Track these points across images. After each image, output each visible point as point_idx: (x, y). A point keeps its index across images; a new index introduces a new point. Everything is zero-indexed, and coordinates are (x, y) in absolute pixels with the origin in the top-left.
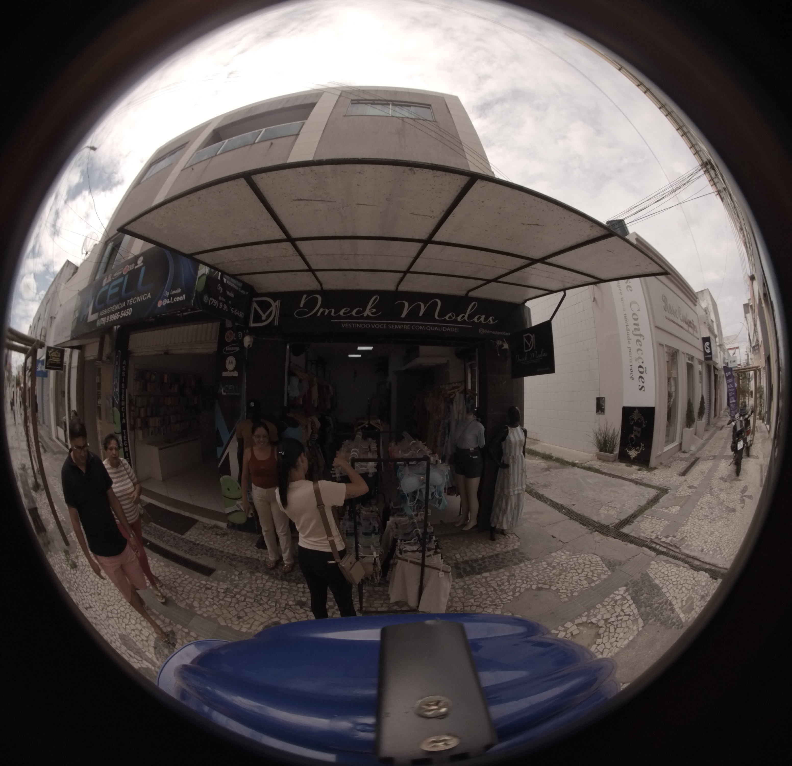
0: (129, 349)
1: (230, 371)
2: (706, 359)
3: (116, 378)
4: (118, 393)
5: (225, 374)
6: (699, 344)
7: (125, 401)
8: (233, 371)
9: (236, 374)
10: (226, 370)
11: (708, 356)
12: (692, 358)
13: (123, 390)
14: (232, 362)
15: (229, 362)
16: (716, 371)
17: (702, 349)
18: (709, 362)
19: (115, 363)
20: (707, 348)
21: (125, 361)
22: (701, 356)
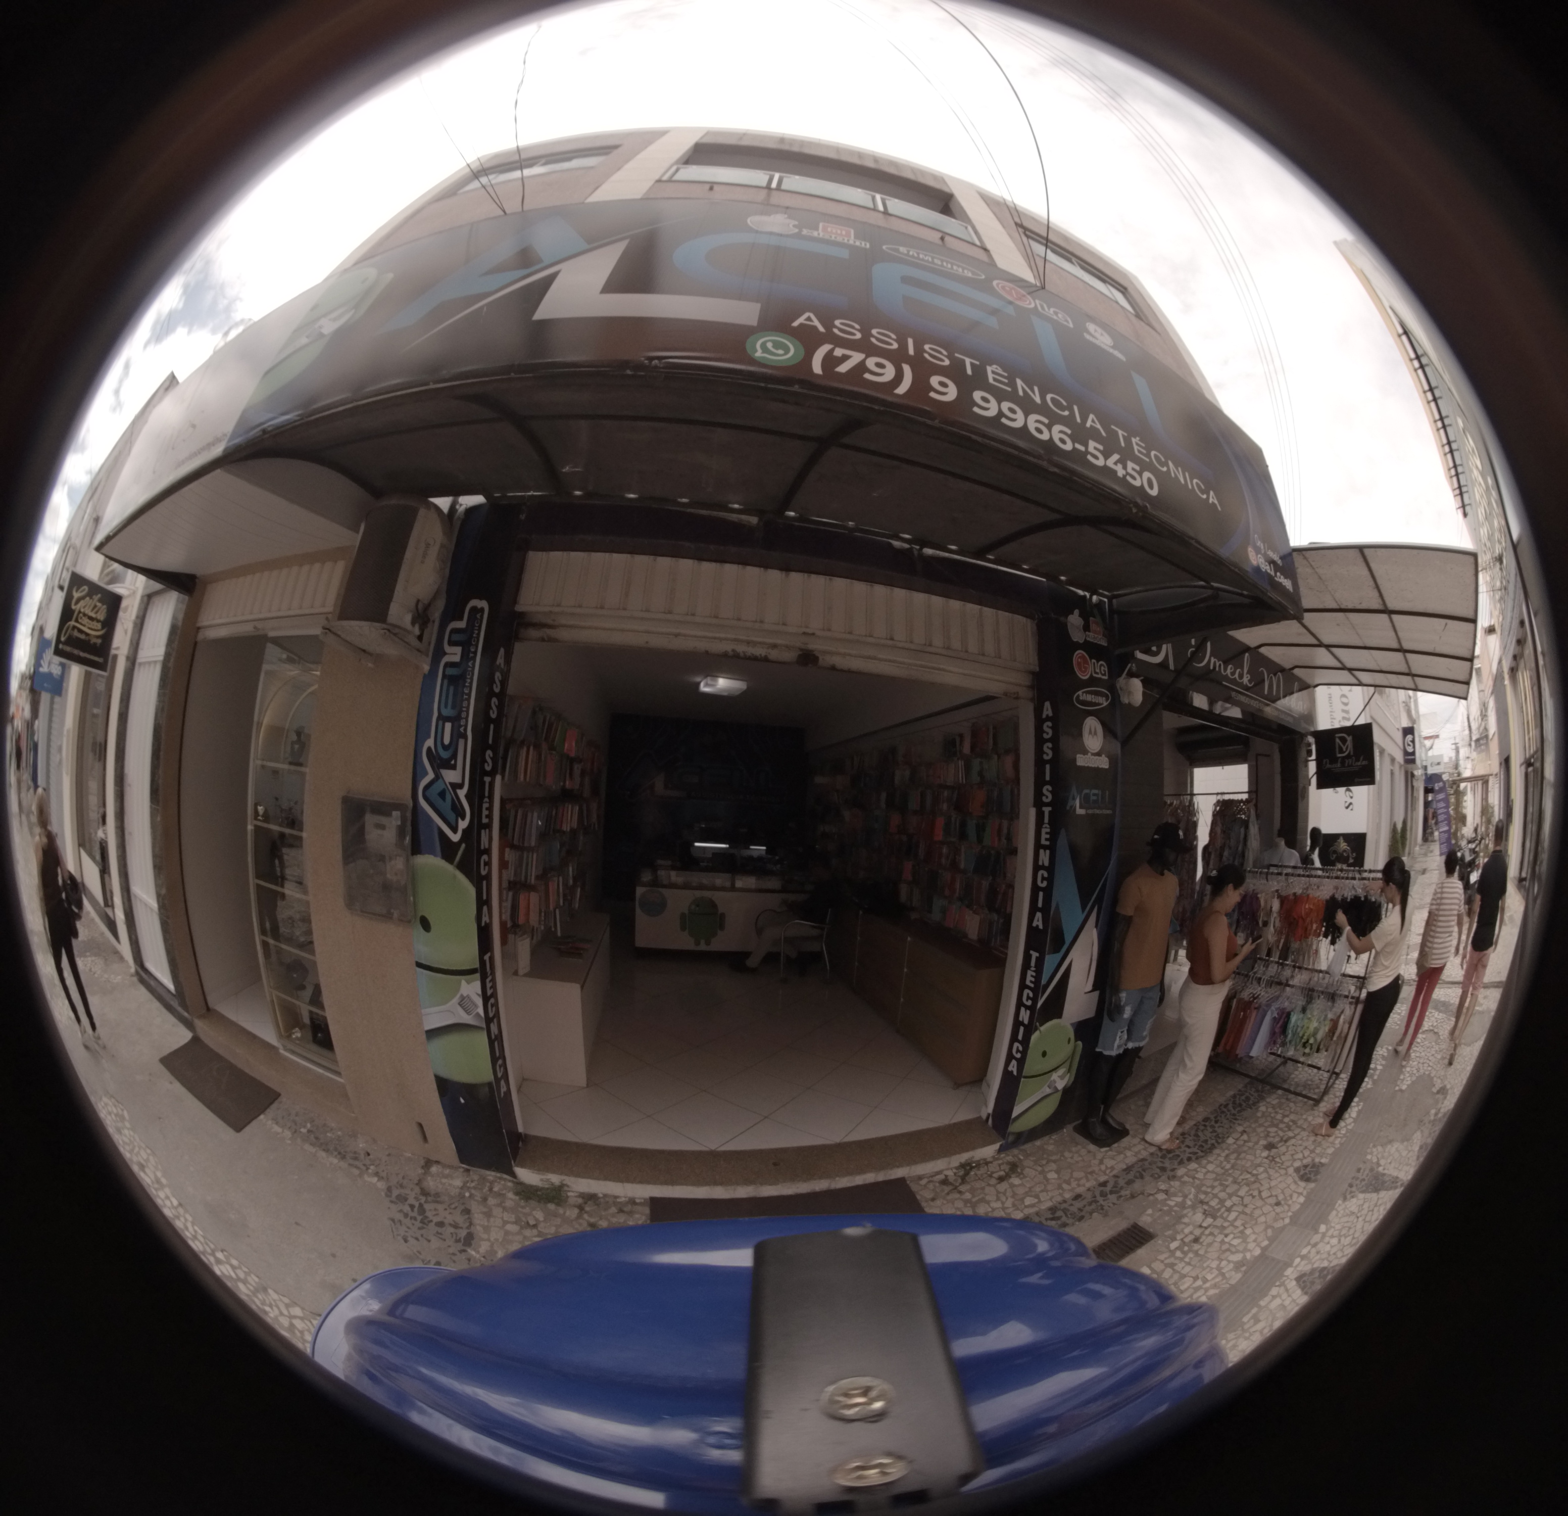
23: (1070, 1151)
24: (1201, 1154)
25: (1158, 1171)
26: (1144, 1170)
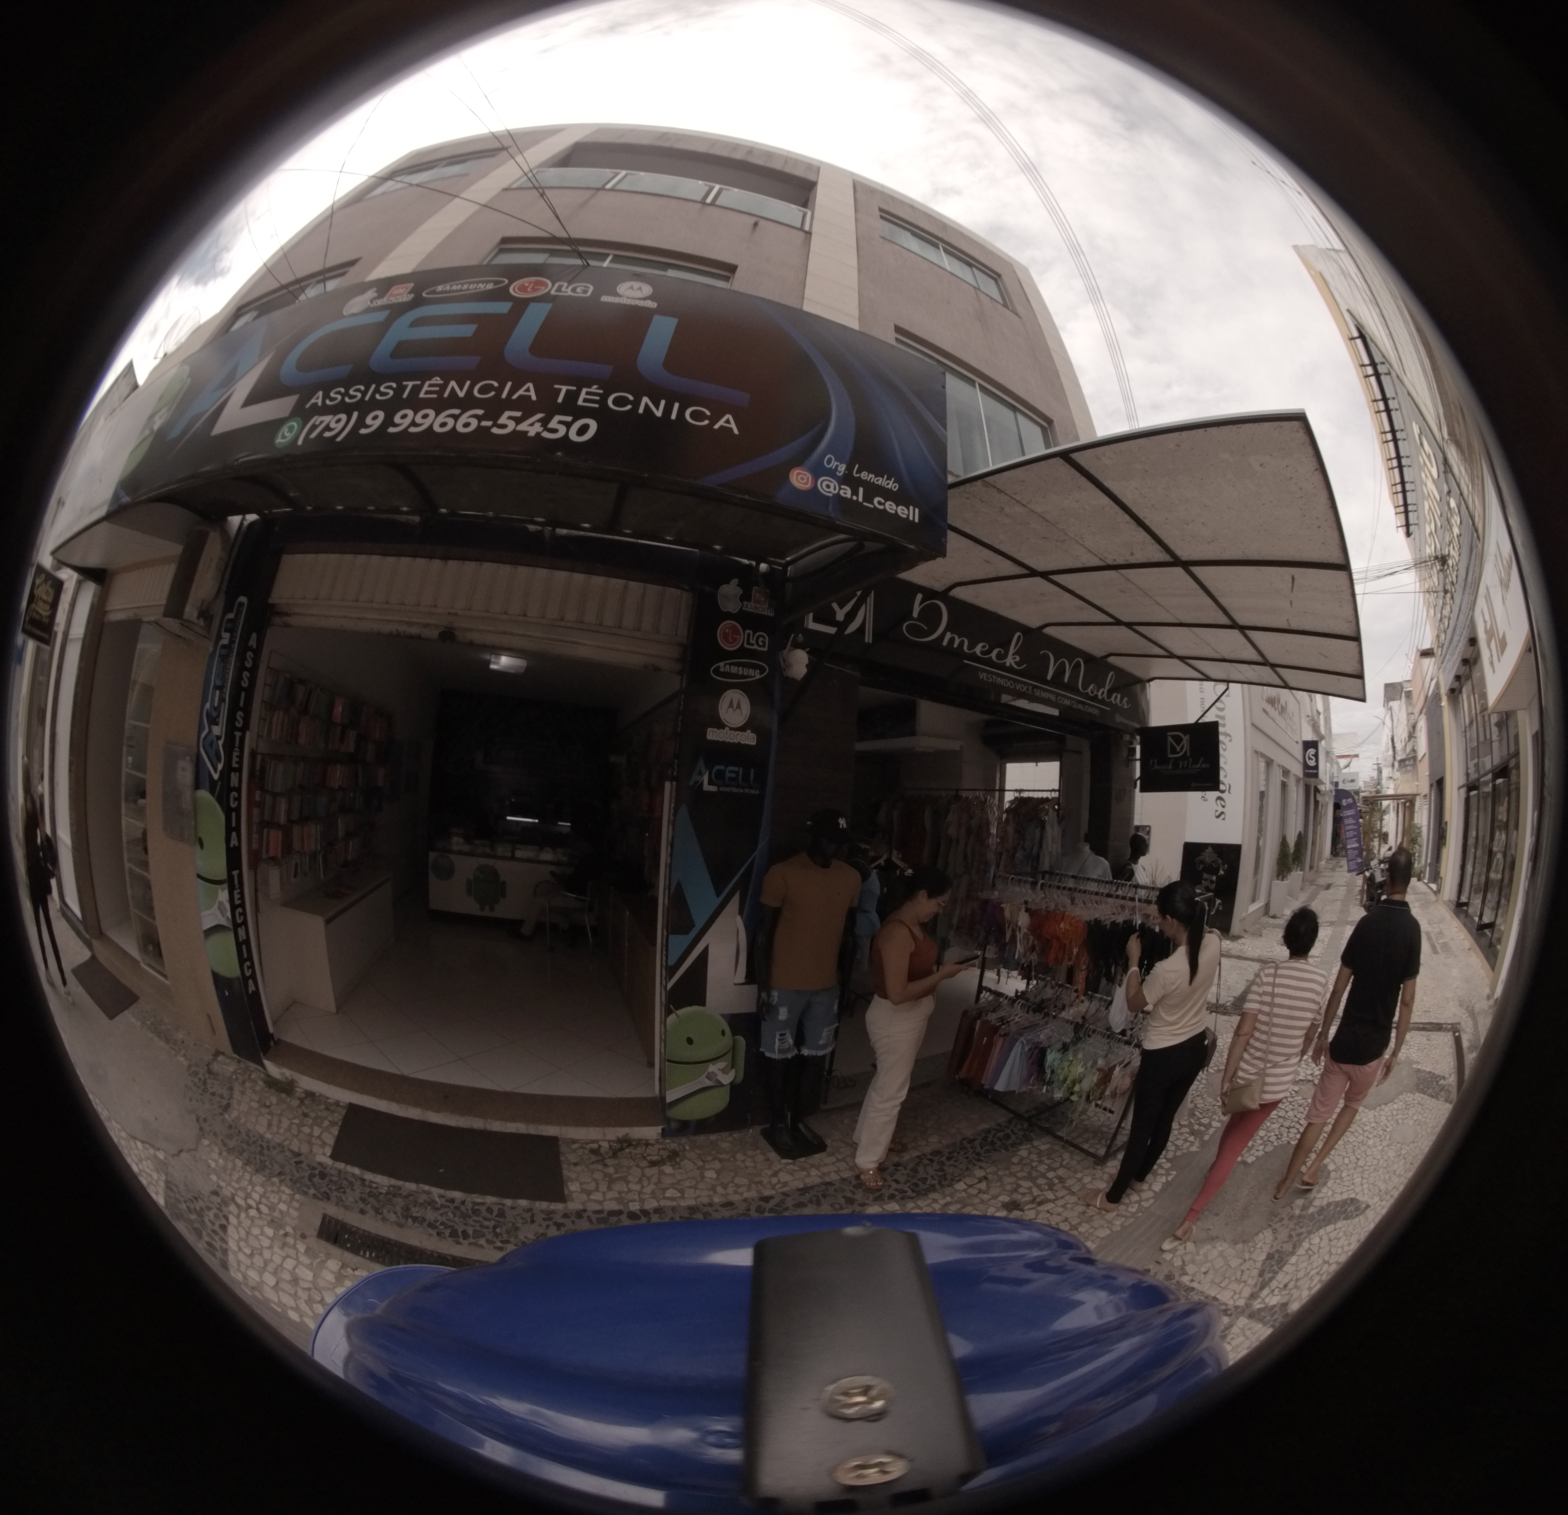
0: (271, 601)
1: (731, 729)
2: (1306, 775)
3: (221, 688)
4: (221, 743)
5: (713, 735)
6: (1298, 751)
7: (239, 770)
8: (742, 729)
9: (749, 739)
10: (720, 725)
11: (1311, 772)
12: (1286, 772)
13: (238, 734)
14: (739, 706)
15: (731, 705)
16: (1318, 795)
17: (1301, 758)
18: (1312, 781)
19: (219, 637)
20: (1310, 759)
21: (254, 636)
22: (1297, 770)
23: (745, 1154)
24: (910, 1193)
25: (843, 1201)
26: (824, 1196)
